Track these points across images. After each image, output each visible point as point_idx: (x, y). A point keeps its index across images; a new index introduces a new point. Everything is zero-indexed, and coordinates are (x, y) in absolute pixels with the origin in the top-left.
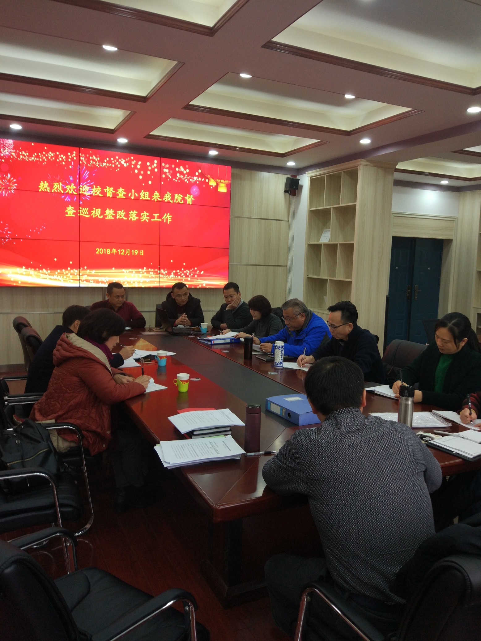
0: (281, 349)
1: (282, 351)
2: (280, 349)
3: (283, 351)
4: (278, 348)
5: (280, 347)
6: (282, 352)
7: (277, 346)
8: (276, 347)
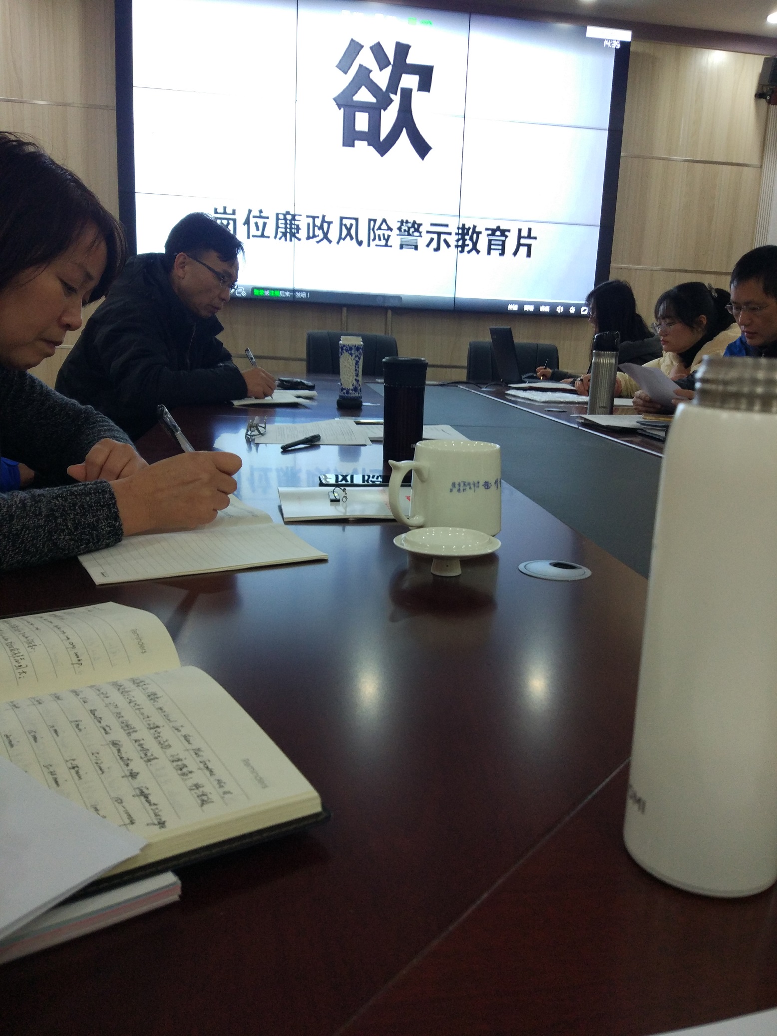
0: (353, 352)
1: (357, 359)
2: (351, 354)
3: (359, 359)
4: (347, 350)
5: (351, 349)
6: (357, 363)
7: (344, 346)
8: (342, 349)
